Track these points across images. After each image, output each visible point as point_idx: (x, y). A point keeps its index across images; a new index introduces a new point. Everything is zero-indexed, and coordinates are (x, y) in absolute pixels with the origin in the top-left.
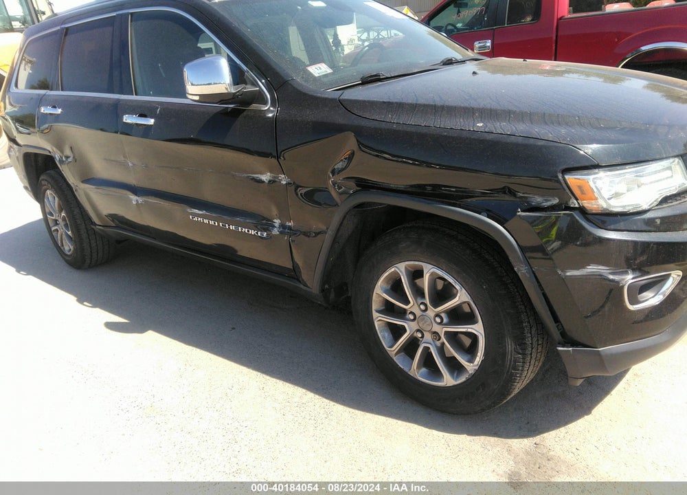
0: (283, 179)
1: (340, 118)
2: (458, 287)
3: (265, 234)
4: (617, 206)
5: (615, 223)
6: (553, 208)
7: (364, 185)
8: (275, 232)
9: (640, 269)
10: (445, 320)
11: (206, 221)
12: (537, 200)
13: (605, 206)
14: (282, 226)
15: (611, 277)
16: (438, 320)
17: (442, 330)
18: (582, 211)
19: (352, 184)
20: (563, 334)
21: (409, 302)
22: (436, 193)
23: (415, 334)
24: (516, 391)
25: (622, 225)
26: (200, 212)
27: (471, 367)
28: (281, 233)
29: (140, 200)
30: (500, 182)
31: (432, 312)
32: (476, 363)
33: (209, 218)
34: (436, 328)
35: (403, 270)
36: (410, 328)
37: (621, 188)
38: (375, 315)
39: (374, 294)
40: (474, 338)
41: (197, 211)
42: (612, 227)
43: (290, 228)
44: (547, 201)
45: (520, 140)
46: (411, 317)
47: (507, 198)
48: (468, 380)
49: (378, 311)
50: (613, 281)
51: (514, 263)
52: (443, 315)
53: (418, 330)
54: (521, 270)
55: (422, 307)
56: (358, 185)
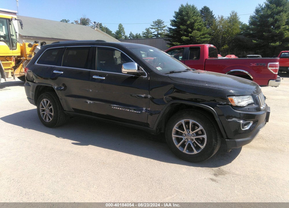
0: (149, 96)
1: (169, 81)
2: (200, 125)
3: (140, 112)
4: (239, 105)
5: (239, 109)
6: (225, 105)
7: (174, 98)
8: (144, 111)
9: (244, 120)
10: (195, 135)
11: (118, 108)
12: (221, 103)
13: (237, 105)
14: (146, 110)
15: (238, 121)
16: (193, 135)
17: (194, 138)
18: (231, 105)
19: (171, 98)
20: (227, 136)
21: (184, 131)
22: (196, 101)
23: (185, 140)
24: (214, 154)
25: (240, 109)
26: (117, 106)
27: (202, 147)
28: (145, 112)
29: (91, 102)
30: (213, 99)
31: (191, 133)
32: (204, 146)
33: (119, 107)
34: (192, 138)
35: (183, 122)
36: (184, 138)
37: (240, 101)
38: (173, 135)
39: (173, 129)
40: (203, 139)
41: (115, 105)
42: (238, 110)
43: (148, 110)
44: (224, 103)
45: (217, 89)
46: (185, 135)
47: (214, 102)
48: (201, 151)
49: (174, 134)
50: (239, 122)
51: (215, 118)
52: (194, 134)
53: (186, 139)
54: (217, 119)
55: (188, 132)
56: (172, 98)
